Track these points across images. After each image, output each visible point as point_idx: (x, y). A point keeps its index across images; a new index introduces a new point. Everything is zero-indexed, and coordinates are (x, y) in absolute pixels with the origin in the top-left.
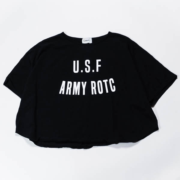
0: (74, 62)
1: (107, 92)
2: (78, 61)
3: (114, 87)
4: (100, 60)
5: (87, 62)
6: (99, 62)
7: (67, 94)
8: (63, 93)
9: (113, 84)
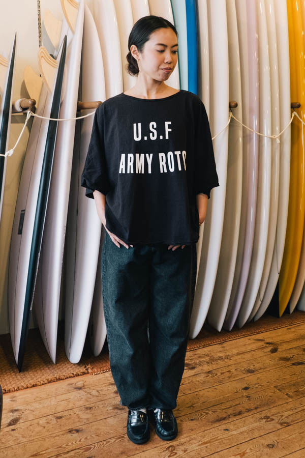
0: (135, 125)
1: (180, 169)
2: (140, 125)
4: (170, 123)
5: (153, 126)
6: (169, 125)
7: (128, 172)
8: (124, 172)
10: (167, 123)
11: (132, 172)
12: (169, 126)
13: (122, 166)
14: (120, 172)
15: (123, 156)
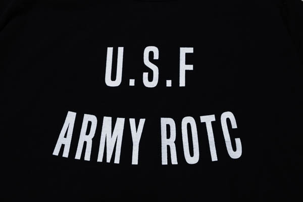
0: (110, 50)
1: (214, 158)
2: (121, 50)
3: (238, 141)
4: (190, 50)
5: (151, 54)
6: (187, 55)
9: (233, 134)
10: (184, 51)
11: (87, 158)
12: (189, 59)
13: (64, 141)
14: (56, 152)
15: (71, 117)
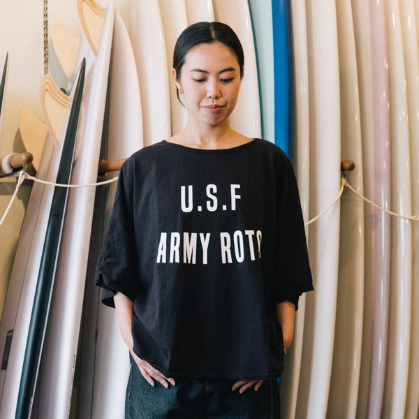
0: (183, 188)
1: (253, 258)
2: (190, 188)
4: (238, 186)
5: (212, 190)
6: (236, 189)
7: (171, 261)
8: (164, 261)
10: (234, 187)
11: (177, 261)
12: (237, 191)
13: (162, 252)
14: (158, 261)
15: (164, 236)
